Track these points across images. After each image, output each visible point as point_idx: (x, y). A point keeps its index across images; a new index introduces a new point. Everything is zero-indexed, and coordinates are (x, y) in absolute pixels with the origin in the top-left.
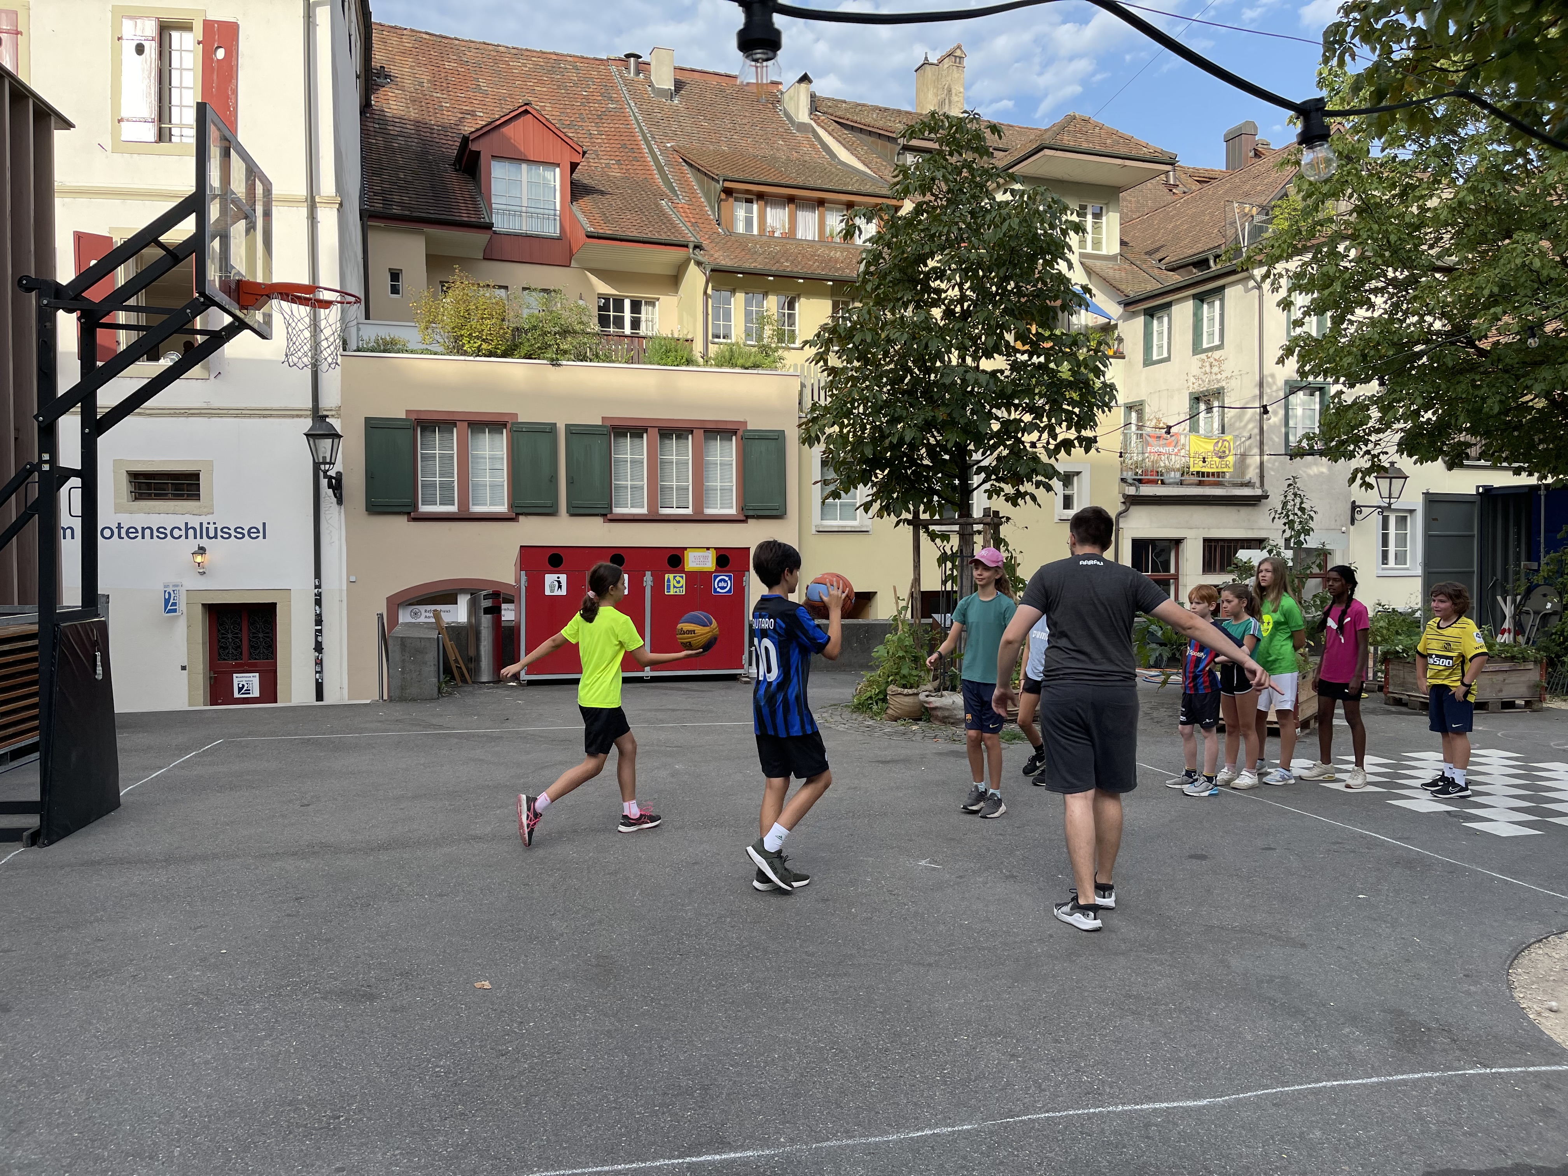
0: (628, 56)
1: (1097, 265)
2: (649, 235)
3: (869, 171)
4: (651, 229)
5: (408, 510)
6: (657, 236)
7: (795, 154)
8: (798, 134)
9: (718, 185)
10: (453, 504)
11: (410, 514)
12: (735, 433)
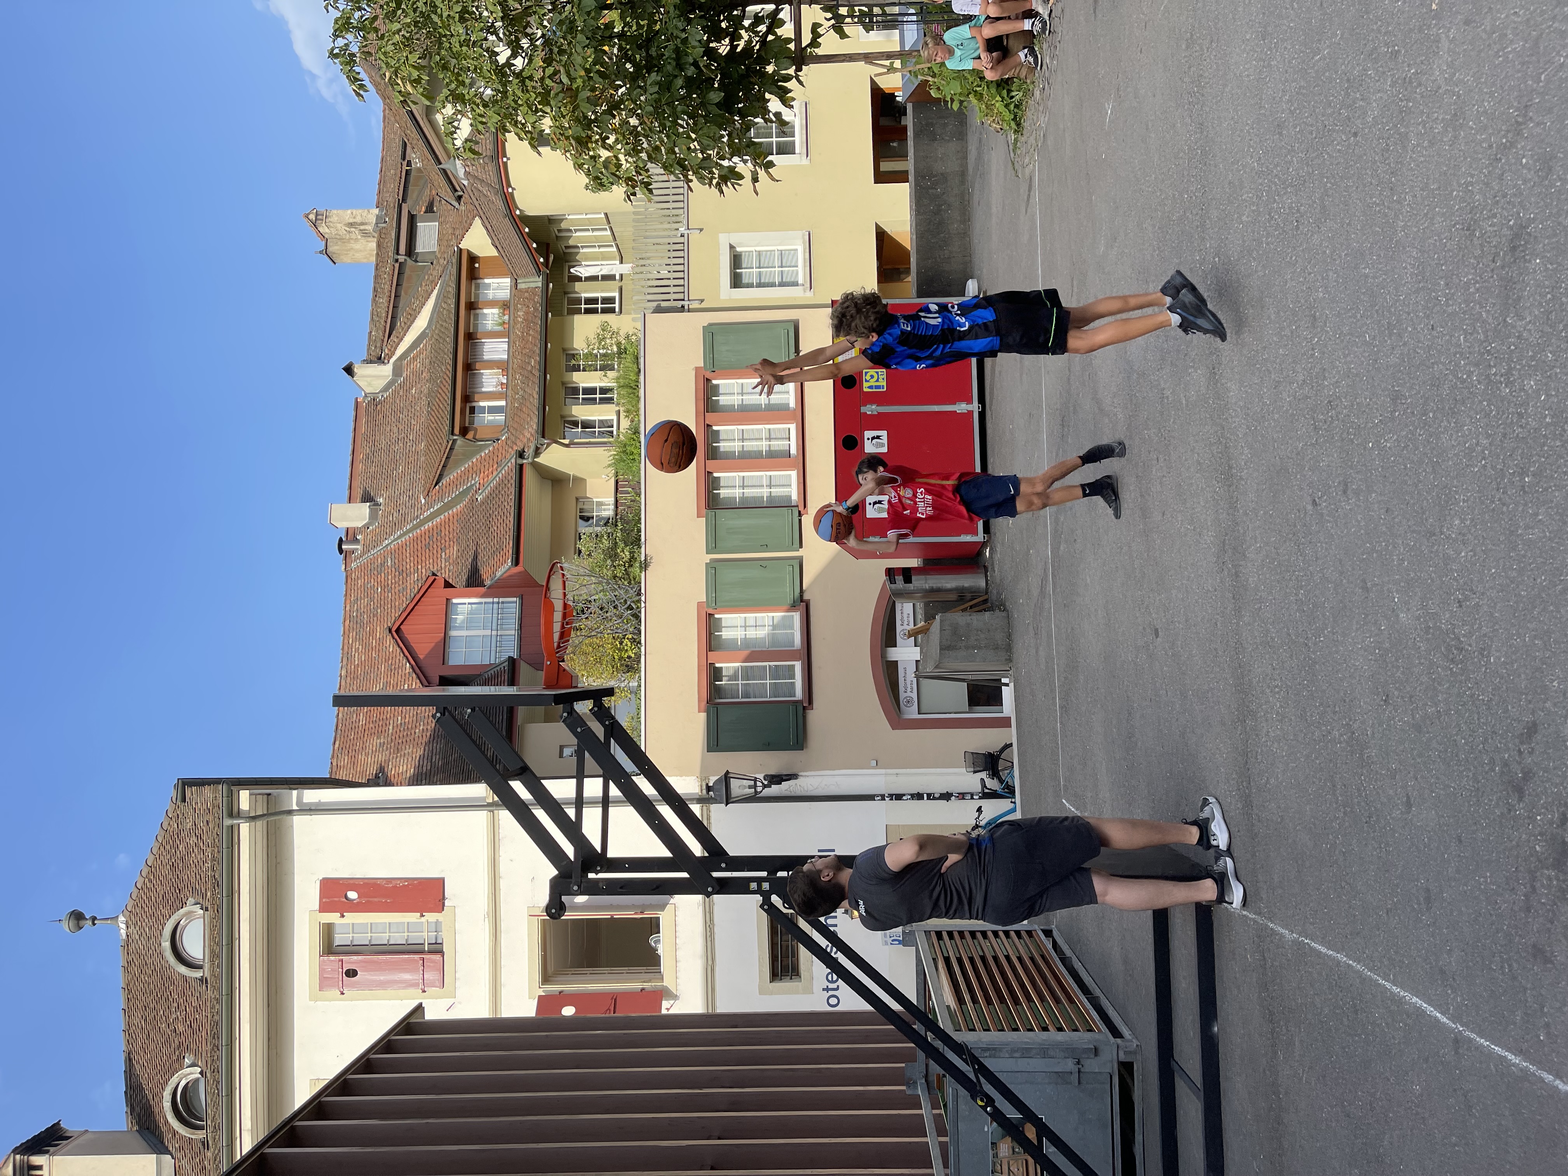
0: (341, 550)
2: (512, 504)
3: (435, 292)
4: (506, 504)
5: (800, 710)
6: (512, 497)
7: (424, 374)
8: (404, 375)
9: (459, 442)
10: (793, 666)
11: (804, 708)
12: (708, 380)
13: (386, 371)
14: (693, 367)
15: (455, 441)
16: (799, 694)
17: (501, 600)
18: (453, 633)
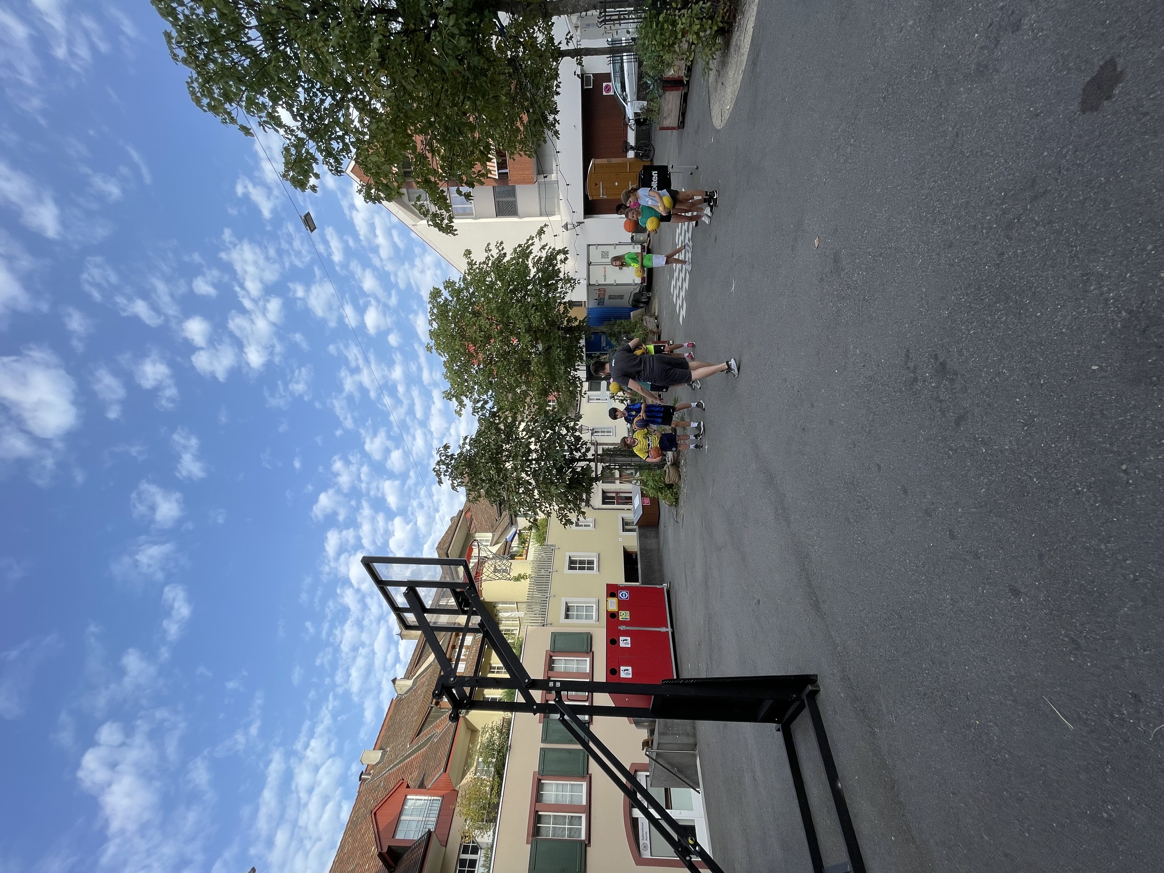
0: (360, 779)
1: (495, 539)
2: (451, 737)
4: (448, 738)
5: (584, 846)
6: (451, 733)
8: (417, 685)
9: (433, 709)
10: (581, 817)
11: (586, 846)
12: (551, 657)
13: (410, 683)
14: (545, 649)
15: (432, 707)
16: (583, 837)
17: (432, 798)
18: (403, 818)
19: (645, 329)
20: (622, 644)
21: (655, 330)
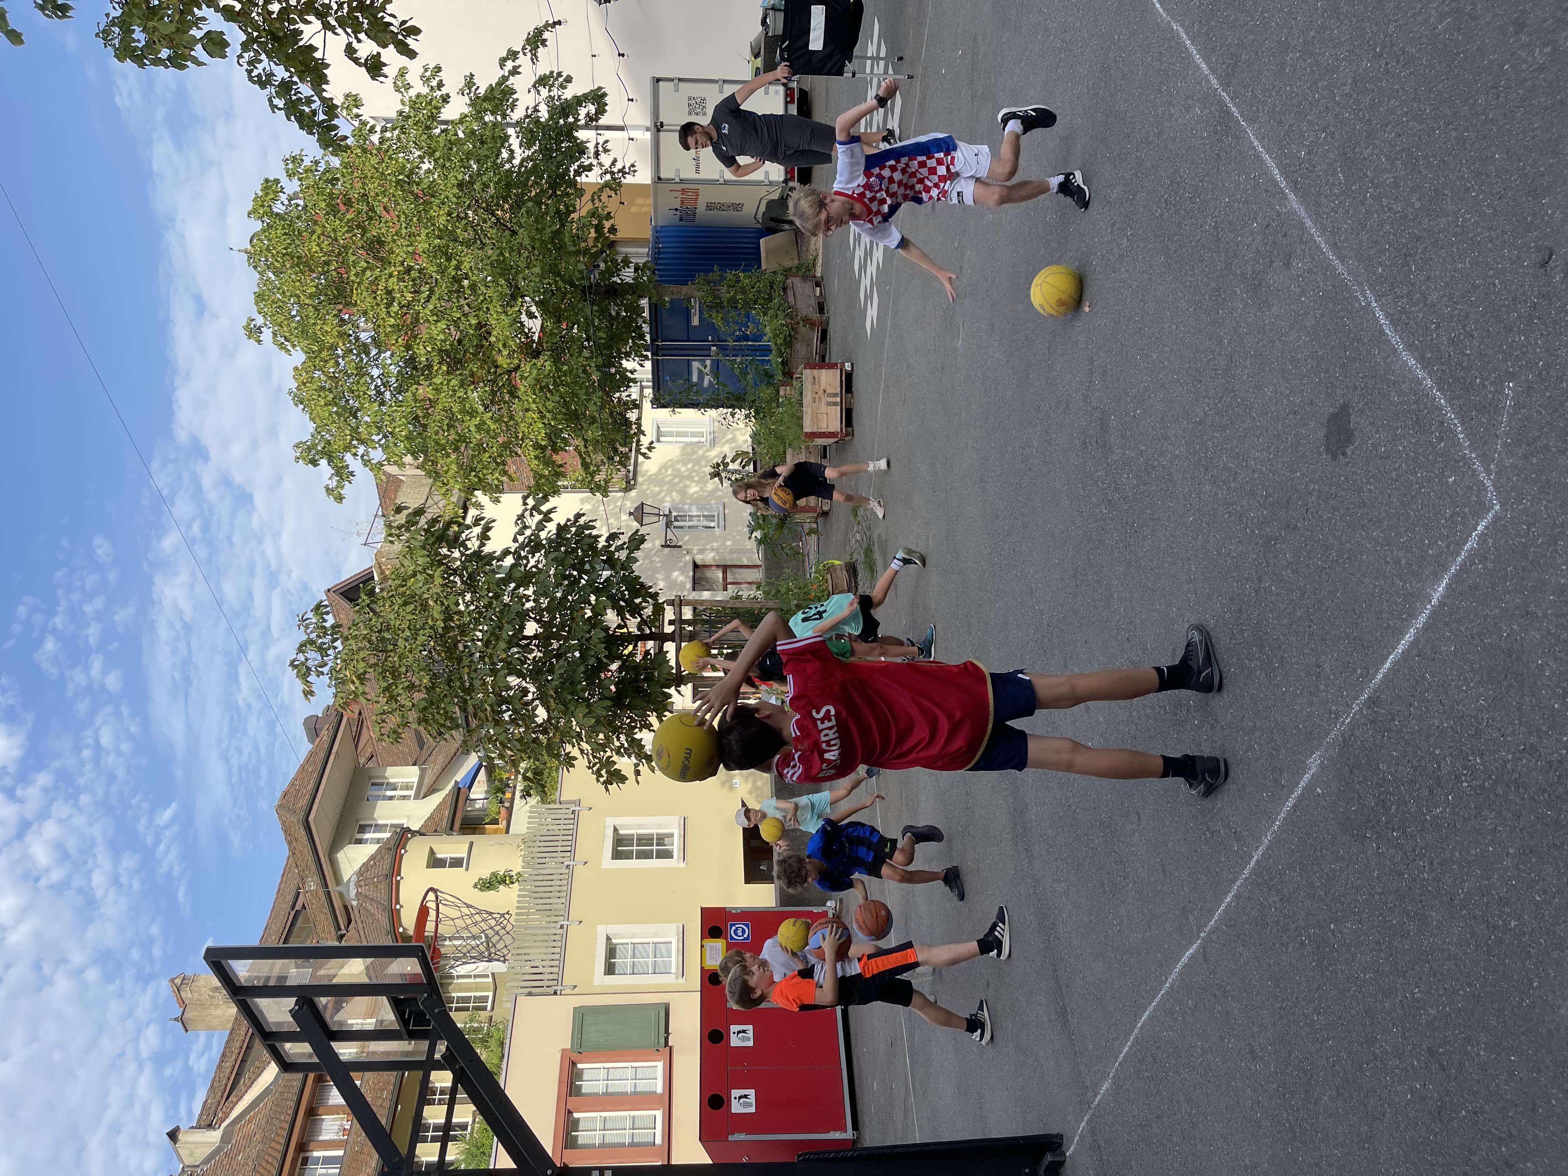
1: (427, 781)
7: (257, 1136)
8: (234, 1141)
12: (574, 1064)
13: (214, 1138)
14: (560, 1048)
19: (791, 314)
20: (735, 1041)
21: (816, 316)
